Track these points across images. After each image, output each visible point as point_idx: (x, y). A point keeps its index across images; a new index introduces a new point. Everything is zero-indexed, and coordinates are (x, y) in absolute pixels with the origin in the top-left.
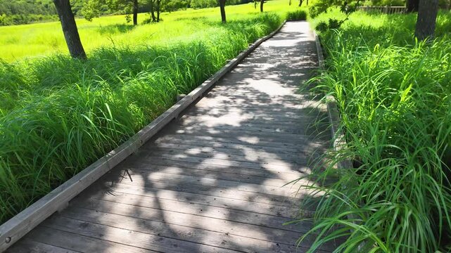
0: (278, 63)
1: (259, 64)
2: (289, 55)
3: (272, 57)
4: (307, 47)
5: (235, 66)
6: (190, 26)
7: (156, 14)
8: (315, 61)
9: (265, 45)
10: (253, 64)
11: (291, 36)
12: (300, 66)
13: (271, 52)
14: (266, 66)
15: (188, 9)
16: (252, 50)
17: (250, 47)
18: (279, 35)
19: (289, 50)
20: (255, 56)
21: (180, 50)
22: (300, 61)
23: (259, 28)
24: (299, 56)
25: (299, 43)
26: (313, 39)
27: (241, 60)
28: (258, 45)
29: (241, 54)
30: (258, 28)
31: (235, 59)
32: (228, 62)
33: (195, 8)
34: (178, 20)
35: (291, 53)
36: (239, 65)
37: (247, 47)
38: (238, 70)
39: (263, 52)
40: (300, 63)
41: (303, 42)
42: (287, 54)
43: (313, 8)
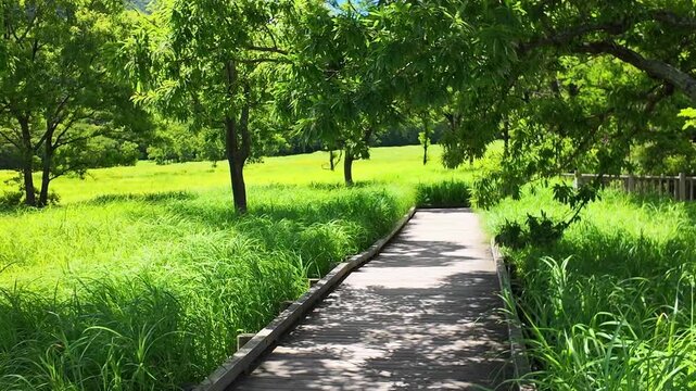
0: (394, 345)
1: (338, 348)
2: (425, 319)
3: (379, 321)
4: (477, 291)
5: (265, 352)
6: (138, 224)
7: (37, 179)
8: (500, 340)
9: (357, 281)
10: (321, 347)
11: (433, 254)
12: (460, 354)
13: (375, 307)
14: (361, 353)
15: (140, 164)
16: (319, 299)
17: (312, 290)
18: (397, 250)
19: (424, 302)
20: (329, 319)
21: (99, 305)
22: (457, 339)
23: (341, 234)
24: (452, 321)
25: (452, 278)
26: (492, 267)
27: (284, 335)
28: (336, 284)
29: (285, 315)
30: (338, 232)
31: (266, 332)
32: (244, 341)
33: (160, 160)
34: (104, 200)
35: (430, 312)
36: (279, 350)
37: (305, 289)
38: (274, 366)
39: (350, 306)
40: (458, 345)
41: (463, 276)
42: (418, 314)
43: (485, 182)
